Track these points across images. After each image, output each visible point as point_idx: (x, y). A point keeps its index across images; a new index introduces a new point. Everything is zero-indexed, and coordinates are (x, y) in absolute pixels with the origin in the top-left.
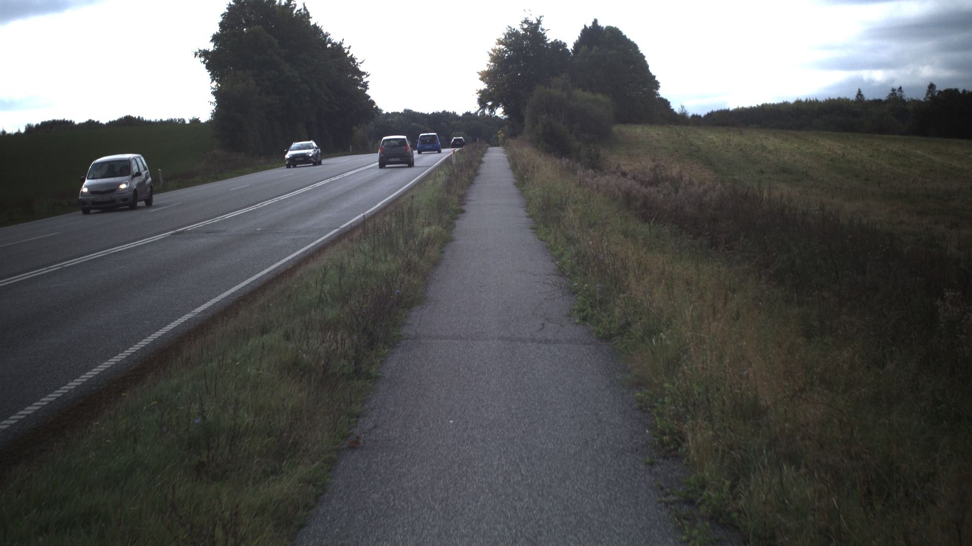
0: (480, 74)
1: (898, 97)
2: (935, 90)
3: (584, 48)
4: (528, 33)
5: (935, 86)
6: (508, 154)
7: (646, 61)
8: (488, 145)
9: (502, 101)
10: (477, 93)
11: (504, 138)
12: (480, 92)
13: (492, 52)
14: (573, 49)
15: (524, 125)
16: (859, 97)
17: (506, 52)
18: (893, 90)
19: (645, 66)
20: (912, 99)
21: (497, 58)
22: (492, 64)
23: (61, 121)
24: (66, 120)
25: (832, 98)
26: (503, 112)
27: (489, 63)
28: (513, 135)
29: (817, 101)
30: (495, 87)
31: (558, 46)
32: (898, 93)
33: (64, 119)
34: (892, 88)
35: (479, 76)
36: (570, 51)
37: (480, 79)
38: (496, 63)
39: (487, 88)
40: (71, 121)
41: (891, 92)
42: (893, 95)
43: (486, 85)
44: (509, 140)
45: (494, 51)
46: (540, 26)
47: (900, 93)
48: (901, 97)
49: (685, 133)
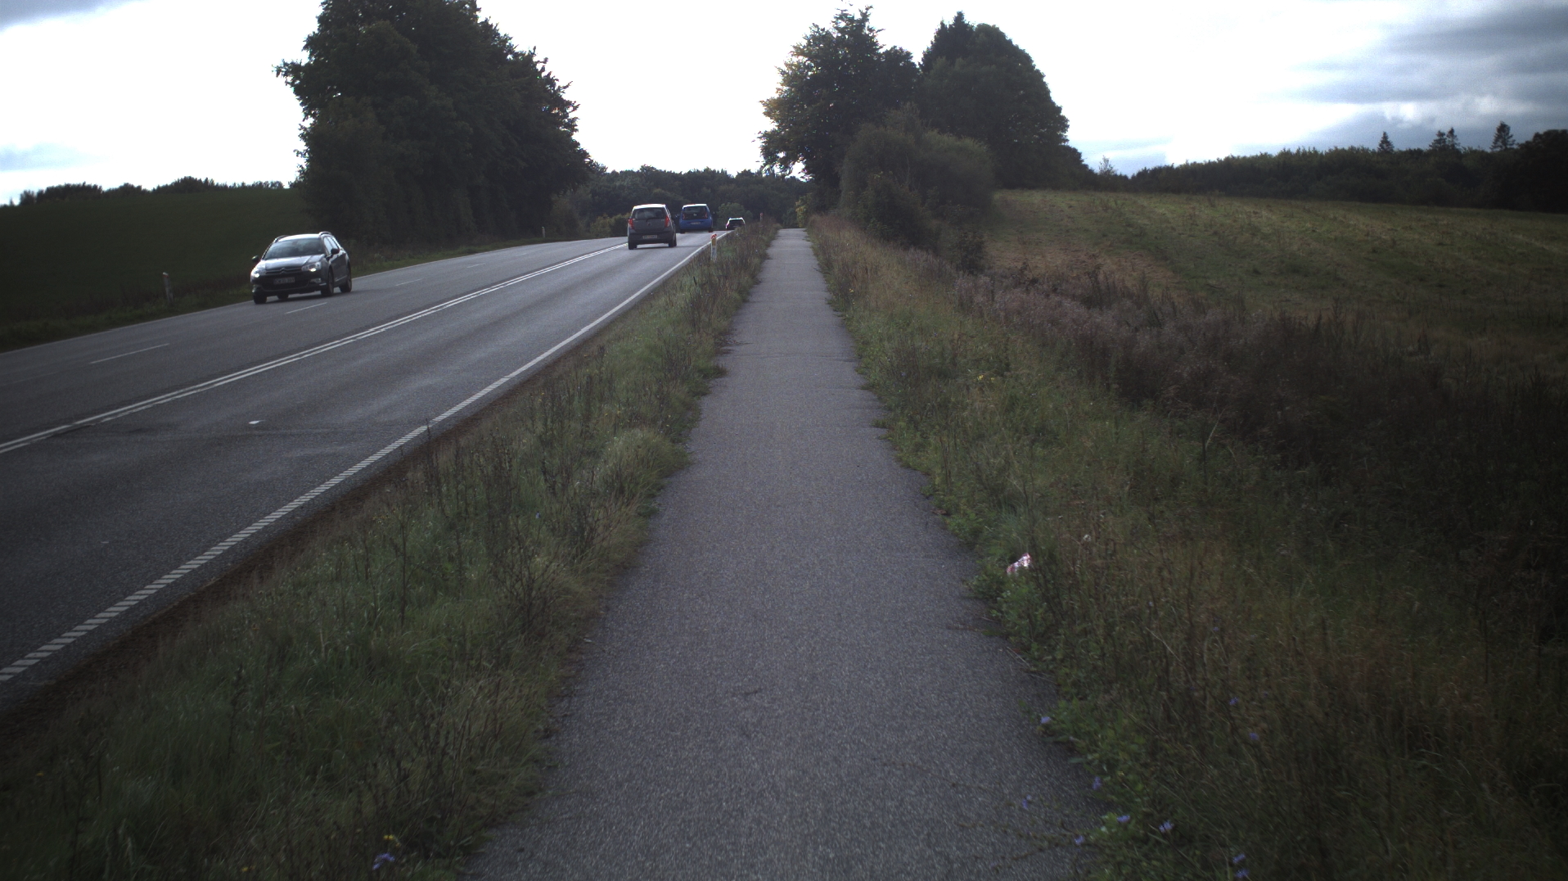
0: (765, 104)
1: (1448, 146)
2: (1508, 134)
3: (941, 61)
4: (847, 37)
5: (1509, 129)
6: (813, 242)
7: (1044, 84)
8: (778, 225)
9: (802, 150)
10: (760, 138)
11: (807, 213)
12: (766, 135)
13: (785, 68)
14: (922, 63)
15: (840, 191)
16: (1385, 145)
17: (809, 68)
18: (1441, 134)
19: (1042, 92)
20: (1470, 149)
21: (794, 78)
22: (785, 88)
23: (79, 186)
24: (87, 184)
25: (1339, 147)
26: (804, 170)
27: (781, 87)
28: (822, 208)
29: (1316, 152)
30: (790, 127)
31: (898, 57)
32: (1448, 139)
33: (84, 183)
34: (1439, 132)
35: (763, 109)
36: (918, 67)
37: (765, 114)
38: (792, 87)
39: (777, 128)
40: (95, 187)
41: (1437, 138)
42: (1440, 143)
43: (776, 124)
44: (815, 217)
45: (789, 66)
46: (867, 24)
47: (1450, 139)
48: (1453, 146)
49: (1116, 204)
